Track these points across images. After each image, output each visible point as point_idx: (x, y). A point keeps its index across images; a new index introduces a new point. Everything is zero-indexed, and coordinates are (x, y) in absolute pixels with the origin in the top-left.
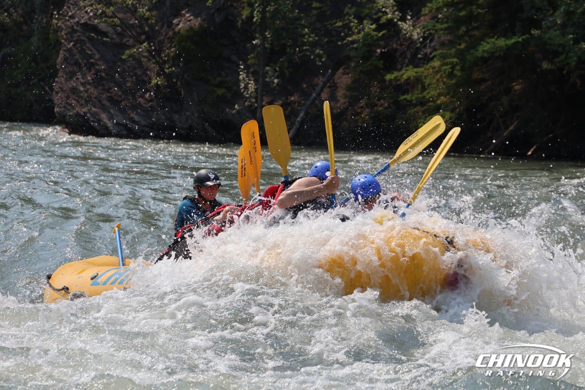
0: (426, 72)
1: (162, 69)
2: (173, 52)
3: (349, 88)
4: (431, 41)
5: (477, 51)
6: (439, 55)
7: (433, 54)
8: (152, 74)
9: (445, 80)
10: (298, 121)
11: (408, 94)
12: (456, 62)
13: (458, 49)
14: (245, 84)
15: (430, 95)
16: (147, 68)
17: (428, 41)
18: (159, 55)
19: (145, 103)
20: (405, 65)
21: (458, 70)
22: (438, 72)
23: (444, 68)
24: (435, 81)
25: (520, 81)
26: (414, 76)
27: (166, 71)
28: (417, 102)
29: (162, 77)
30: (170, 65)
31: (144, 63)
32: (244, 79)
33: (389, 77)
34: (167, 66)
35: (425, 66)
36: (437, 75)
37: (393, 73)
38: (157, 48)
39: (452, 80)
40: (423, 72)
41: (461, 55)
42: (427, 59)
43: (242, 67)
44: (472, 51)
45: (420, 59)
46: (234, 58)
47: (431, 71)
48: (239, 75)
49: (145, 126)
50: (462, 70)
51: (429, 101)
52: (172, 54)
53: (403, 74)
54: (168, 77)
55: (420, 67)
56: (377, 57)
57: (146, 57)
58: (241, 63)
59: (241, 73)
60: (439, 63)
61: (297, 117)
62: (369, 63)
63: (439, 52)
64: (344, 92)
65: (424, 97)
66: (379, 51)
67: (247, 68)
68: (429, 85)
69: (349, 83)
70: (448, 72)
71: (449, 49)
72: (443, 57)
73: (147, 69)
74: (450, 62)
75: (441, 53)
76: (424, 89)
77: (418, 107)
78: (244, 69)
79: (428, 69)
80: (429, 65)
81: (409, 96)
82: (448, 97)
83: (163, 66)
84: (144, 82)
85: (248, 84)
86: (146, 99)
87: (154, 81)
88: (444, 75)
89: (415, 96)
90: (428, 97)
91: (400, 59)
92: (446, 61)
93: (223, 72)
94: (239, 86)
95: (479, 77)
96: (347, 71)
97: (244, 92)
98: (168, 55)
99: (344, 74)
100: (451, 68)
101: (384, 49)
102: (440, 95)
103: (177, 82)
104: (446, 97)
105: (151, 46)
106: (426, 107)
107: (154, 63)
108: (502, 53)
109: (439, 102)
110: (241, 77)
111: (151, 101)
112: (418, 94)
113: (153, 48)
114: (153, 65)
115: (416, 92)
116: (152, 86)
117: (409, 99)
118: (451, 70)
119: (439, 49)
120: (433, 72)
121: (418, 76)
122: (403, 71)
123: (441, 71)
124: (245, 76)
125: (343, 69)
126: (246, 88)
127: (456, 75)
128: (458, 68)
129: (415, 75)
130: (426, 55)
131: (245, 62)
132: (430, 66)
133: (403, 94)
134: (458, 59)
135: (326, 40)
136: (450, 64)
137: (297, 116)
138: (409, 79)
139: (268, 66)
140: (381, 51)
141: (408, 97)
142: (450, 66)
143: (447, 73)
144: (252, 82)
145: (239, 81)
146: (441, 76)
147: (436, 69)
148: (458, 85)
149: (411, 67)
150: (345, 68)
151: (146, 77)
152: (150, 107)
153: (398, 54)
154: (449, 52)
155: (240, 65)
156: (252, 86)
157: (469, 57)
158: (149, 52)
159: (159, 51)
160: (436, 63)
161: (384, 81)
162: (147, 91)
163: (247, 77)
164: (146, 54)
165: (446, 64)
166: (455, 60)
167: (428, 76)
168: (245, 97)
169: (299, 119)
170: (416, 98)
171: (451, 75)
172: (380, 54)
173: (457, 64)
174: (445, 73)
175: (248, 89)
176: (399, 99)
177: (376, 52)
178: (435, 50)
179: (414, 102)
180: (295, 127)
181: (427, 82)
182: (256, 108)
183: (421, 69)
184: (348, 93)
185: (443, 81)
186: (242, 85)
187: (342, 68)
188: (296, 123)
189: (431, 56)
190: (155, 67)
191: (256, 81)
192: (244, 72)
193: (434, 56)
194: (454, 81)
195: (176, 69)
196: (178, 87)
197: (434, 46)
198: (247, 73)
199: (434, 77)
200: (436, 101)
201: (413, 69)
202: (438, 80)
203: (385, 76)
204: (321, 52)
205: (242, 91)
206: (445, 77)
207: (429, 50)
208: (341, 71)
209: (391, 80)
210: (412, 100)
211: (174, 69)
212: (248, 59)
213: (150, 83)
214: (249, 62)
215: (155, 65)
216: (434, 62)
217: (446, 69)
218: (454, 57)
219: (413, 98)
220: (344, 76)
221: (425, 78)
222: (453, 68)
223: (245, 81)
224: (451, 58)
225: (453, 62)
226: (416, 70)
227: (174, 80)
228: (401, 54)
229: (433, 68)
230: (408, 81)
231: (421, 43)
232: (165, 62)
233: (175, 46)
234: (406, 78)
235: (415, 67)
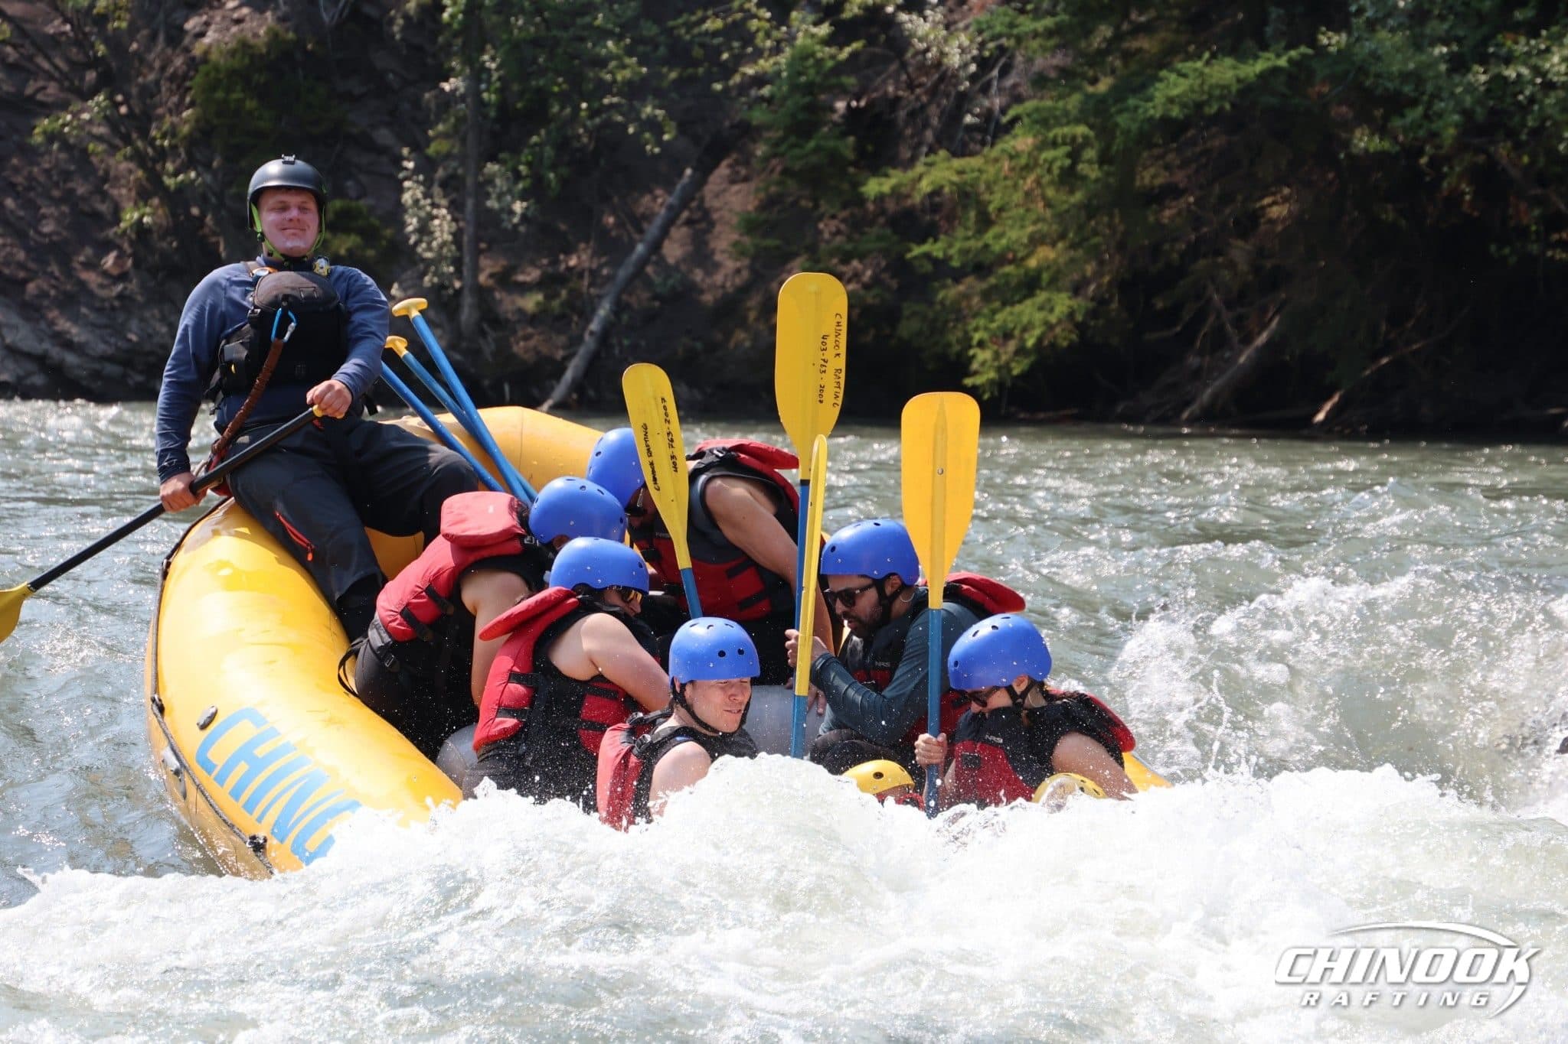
0: (991, 170)
1: (155, 178)
2: (186, 122)
3: (751, 226)
4: (1005, 72)
5: (1150, 99)
6: (1029, 115)
7: (1011, 113)
8: (124, 191)
9: (1050, 192)
10: (592, 333)
11: (936, 240)
12: (1085, 137)
13: (1088, 97)
14: (420, 220)
15: (1004, 241)
16: (107, 172)
17: (995, 72)
18: (144, 133)
19: (102, 286)
20: (925, 149)
21: (1090, 162)
22: (1027, 168)
23: (1048, 154)
24: (1018, 197)
25: (1286, 191)
26: (952, 183)
27: (169, 182)
28: (963, 266)
29: (156, 201)
30: (178, 161)
31: (95, 160)
32: (416, 202)
33: (874, 187)
34: (170, 167)
35: (986, 150)
36: (1024, 179)
37: (887, 176)
38: (137, 110)
39: (1072, 192)
40: (980, 171)
41: (1098, 112)
42: (994, 129)
43: (411, 165)
44: (1132, 102)
45: (970, 128)
46: (384, 136)
47: (1006, 165)
48: (401, 190)
49: (104, 358)
50: (1104, 159)
51: (1002, 259)
52: (186, 129)
53: (920, 178)
54: (176, 200)
55: (972, 154)
56: (835, 124)
57: (99, 138)
58: (405, 151)
59: (407, 184)
60: (1030, 140)
61: (588, 321)
62: (812, 144)
63: (1030, 105)
64: (735, 237)
65: (986, 246)
66: (840, 105)
67: (427, 166)
68: (1001, 210)
69: (750, 207)
70: (1061, 168)
71: (1061, 97)
72: (1044, 121)
73: (105, 179)
74: (1064, 137)
75: (1037, 110)
76: (985, 222)
77: (970, 280)
78: (416, 171)
79: (996, 160)
80: (999, 146)
81: (940, 245)
82: (1060, 245)
83: (158, 167)
84: (96, 216)
85: (434, 217)
86: (105, 274)
87: (130, 216)
88: (1046, 179)
89: (958, 245)
90: (997, 247)
91: (909, 132)
92: (1051, 135)
93: (349, 183)
94: (404, 224)
95: (1158, 181)
96: (743, 172)
97: (417, 244)
98: (173, 132)
99: (733, 181)
100: (1069, 155)
101: (858, 101)
102: (1036, 241)
103: (203, 215)
104: (1053, 245)
105: (117, 105)
106: (992, 280)
107: (126, 158)
108: (1228, 106)
109: (1032, 263)
110: (407, 198)
111: (123, 277)
112: (968, 238)
113: (123, 110)
114: (124, 166)
115: (960, 232)
116: (124, 232)
117: (940, 255)
118: (1068, 162)
119: (1030, 98)
120: (1012, 169)
121: (965, 183)
122: (919, 168)
123: (1036, 164)
124: (419, 193)
125: (730, 166)
126: (424, 230)
127: (1084, 178)
128: (1090, 153)
129: (955, 178)
130: (988, 116)
131: (418, 148)
132: (1003, 151)
133: (922, 241)
134: (1091, 127)
135: (673, 75)
136: (1064, 143)
137: (586, 316)
138: (937, 192)
139: (494, 159)
140: (849, 106)
141: (935, 248)
142: (1067, 149)
143: (1056, 171)
144: (444, 211)
145: (401, 209)
146: (1038, 182)
147: (1023, 161)
148: (1089, 209)
149: (943, 153)
150: (737, 162)
151: (103, 201)
152: (121, 296)
153: (902, 114)
154: (1061, 104)
155: (403, 158)
156: (443, 227)
157: (1122, 120)
158: (111, 120)
159: (142, 121)
160: (1022, 141)
161: (861, 200)
162: (106, 246)
163: (426, 195)
164: (101, 130)
165: (1054, 144)
166: (1081, 130)
167: (995, 182)
168: (423, 260)
169: (594, 326)
170: (964, 252)
171: (1069, 177)
172: (843, 116)
173: (1087, 142)
174: (1049, 171)
175: (431, 233)
176: (909, 256)
177: (833, 110)
178: (1018, 99)
179: (956, 263)
180: (582, 351)
181: (995, 201)
182: (458, 293)
183: (975, 162)
184: (747, 240)
185: (1044, 197)
186: (412, 223)
187: (725, 163)
188: (587, 337)
189: (1005, 120)
190: (130, 172)
191: (455, 207)
192: (418, 182)
193: (1016, 120)
194: (1078, 196)
195: (198, 175)
196: (206, 230)
197: (1014, 86)
198: (428, 184)
199: (1015, 186)
200: (1023, 259)
201: (948, 160)
202: (1028, 194)
203: (864, 184)
204: (660, 113)
205: (412, 240)
206: (1052, 183)
207: (997, 102)
208: (723, 170)
209: (881, 198)
210: (947, 259)
211: (193, 175)
212: (429, 141)
213: (117, 220)
214: (431, 150)
215: (132, 165)
216: (1015, 137)
217: (1054, 160)
218: (1078, 121)
219: (952, 251)
220: (735, 188)
221: (989, 188)
222: (1075, 156)
223: (421, 208)
224: (1068, 123)
225: (1074, 138)
226: (957, 163)
227: (195, 211)
228: (912, 114)
229: (1011, 157)
230: (937, 199)
231: (973, 78)
232: (162, 155)
233: (192, 104)
234: (929, 189)
235: (956, 154)
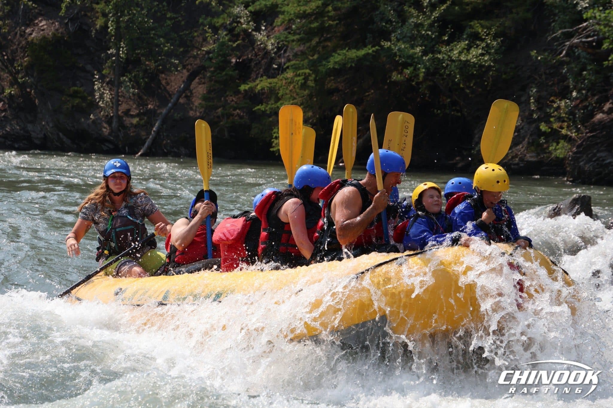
0: (280, 83)
1: (15, 79)
2: (25, 61)
3: (205, 98)
4: (285, 52)
5: (329, 62)
6: (292, 66)
7: (287, 65)
8: (5, 83)
9: (298, 90)
10: (154, 131)
11: (262, 105)
12: (309, 73)
13: (311, 60)
14: (100, 94)
16: (1, 77)
17: (282, 52)
18: (12, 65)
20: (260, 75)
21: (311, 81)
22: (291, 83)
23: (297, 78)
24: (288, 92)
26: (267, 87)
27: (20, 81)
28: (271, 113)
29: (15, 87)
30: (23, 74)
32: (99, 88)
33: (243, 87)
34: (20, 76)
35: (278, 77)
36: (290, 86)
37: (247, 84)
38: (10, 58)
39: (305, 90)
40: (276, 83)
41: (313, 65)
42: (281, 69)
43: (97, 77)
44: (323, 63)
45: (275, 69)
46: (89, 67)
47: (284, 82)
48: (94, 85)
50: (315, 80)
52: (25, 64)
53: (257, 85)
54: (22, 86)
55: (274, 78)
56: (232, 67)
58: (96, 72)
59: (96, 83)
60: (292, 74)
61: (153, 127)
62: (224, 73)
63: (292, 62)
64: (200, 101)
65: (278, 107)
66: (234, 60)
67: (102, 77)
68: (282, 96)
69: (205, 93)
71: (302, 61)
72: (296, 68)
74: (302, 73)
75: (294, 64)
76: (278, 99)
77: (273, 117)
78: (99, 79)
79: (281, 80)
80: (282, 76)
83: (17, 76)
85: (104, 93)
87: (7, 91)
88: (297, 86)
89: (269, 106)
91: (255, 70)
92: (298, 72)
93: (78, 82)
94: (95, 96)
95: (332, 87)
96: (203, 81)
97: (99, 102)
98: (21, 65)
99: (200, 84)
100: (304, 79)
101: (239, 59)
103: (31, 91)
107: (6, 73)
108: (354, 65)
110: (96, 87)
111: (5, 110)
112: (272, 104)
113: (6, 57)
114: (6, 75)
115: (270, 102)
116: (6, 96)
117: (263, 109)
118: (304, 81)
119: (292, 60)
120: (286, 83)
121: (272, 87)
122: (258, 82)
123: (293, 82)
124: (100, 86)
126: (101, 97)
127: (309, 86)
128: (311, 78)
129: (268, 85)
130: (280, 65)
131: (100, 71)
132: (284, 77)
133: (258, 105)
134: (311, 70)
135: (181, 50)
136: (302, 75)
138: (263, 89)
139: (124, 76)
140: (236, 61)
141: (262, 107)
142: (303, 77)
143: (300, 84)
144: (107, 92)
145: (94, 91)
146: (294, 87)
147: (289, 80)
148: (310, 96)
149: (265, 77)
150: (201, 78)
153: (253, 64)
154: (302, 63)
155: (95, 74)
156: (107, 96)
157: (321, 68)
159: (12, 61)
160: (289, 74)
161: (239, 91)
162: (1, 100)
163: (102, 86)
165: (299, 75)
166: (308, 71)
167: (281, 87)
168: (101, 107)
169: (155, 129)
170: (270, 109)
171: (304, 86)
172: (234, 64)
173: (310, 75)
174: (298, 84)
175: (103, 99)
176: (254, 109)
177: (231, 62)
178: (289, 60)
179: (268, 112)
180: (151, 136)
181: (281, 93)
182: (112, 117)
183: (275, 80)
184: (204, 103)
185: (296, 92)
186: (97, 95)
188: (152, 132)
189: (285, 67)
191: (110, 90)
192: (99, 82)
193: (288, 67)
194: (307, 92)
195: (29, 79)
196: (32, 96)
197: (289, 56)
198: (103, 82)
199: (287, 88)
201: (267, 79)
202: (291, 91)
203: (240, 86)
204: (176, 61)
205: (97, 101)
206: (298, 88)
207: (283, 61)
208: (197, 80)
209: (245, 90)
210: (265, 111)
211: (27, 78)
212: (103, 69)
213: (3, 92)
214: (104, 72)
215: (8, 75)
216: (287, 73)
217: (299, 80)
218: (307, 68)
219: (267, 109)
220: (200, 86)
221: (279, 89)
222: (306, 79)
223: (100, 90)
224: (304, 69)
225: (305, 73)
226: (269, 80)
227: (28, 90)
228: (256, 64)
229: (286, 79)
230: (263, 91)
231: (275, 53)
232: (18, 72)
233: (28, 56)
234: (260, 89)
235: (269, 77)
